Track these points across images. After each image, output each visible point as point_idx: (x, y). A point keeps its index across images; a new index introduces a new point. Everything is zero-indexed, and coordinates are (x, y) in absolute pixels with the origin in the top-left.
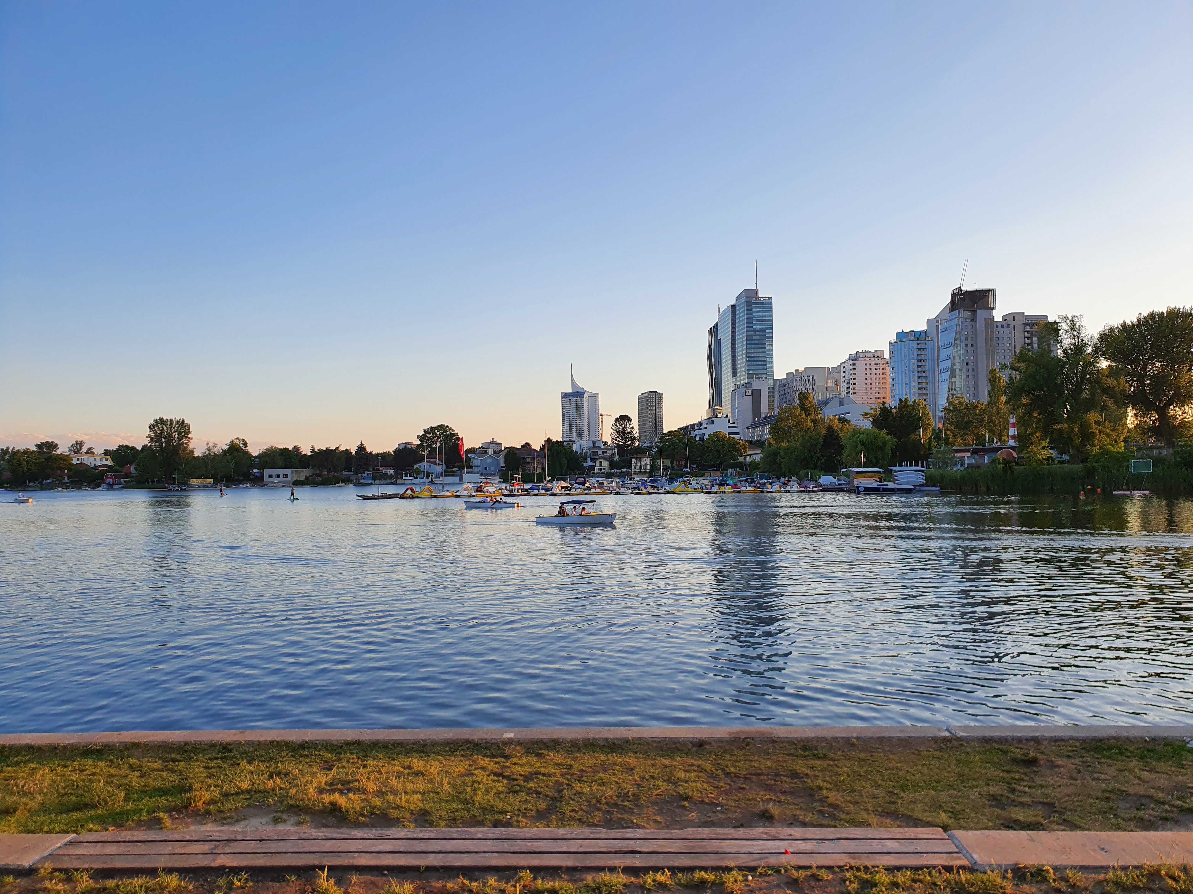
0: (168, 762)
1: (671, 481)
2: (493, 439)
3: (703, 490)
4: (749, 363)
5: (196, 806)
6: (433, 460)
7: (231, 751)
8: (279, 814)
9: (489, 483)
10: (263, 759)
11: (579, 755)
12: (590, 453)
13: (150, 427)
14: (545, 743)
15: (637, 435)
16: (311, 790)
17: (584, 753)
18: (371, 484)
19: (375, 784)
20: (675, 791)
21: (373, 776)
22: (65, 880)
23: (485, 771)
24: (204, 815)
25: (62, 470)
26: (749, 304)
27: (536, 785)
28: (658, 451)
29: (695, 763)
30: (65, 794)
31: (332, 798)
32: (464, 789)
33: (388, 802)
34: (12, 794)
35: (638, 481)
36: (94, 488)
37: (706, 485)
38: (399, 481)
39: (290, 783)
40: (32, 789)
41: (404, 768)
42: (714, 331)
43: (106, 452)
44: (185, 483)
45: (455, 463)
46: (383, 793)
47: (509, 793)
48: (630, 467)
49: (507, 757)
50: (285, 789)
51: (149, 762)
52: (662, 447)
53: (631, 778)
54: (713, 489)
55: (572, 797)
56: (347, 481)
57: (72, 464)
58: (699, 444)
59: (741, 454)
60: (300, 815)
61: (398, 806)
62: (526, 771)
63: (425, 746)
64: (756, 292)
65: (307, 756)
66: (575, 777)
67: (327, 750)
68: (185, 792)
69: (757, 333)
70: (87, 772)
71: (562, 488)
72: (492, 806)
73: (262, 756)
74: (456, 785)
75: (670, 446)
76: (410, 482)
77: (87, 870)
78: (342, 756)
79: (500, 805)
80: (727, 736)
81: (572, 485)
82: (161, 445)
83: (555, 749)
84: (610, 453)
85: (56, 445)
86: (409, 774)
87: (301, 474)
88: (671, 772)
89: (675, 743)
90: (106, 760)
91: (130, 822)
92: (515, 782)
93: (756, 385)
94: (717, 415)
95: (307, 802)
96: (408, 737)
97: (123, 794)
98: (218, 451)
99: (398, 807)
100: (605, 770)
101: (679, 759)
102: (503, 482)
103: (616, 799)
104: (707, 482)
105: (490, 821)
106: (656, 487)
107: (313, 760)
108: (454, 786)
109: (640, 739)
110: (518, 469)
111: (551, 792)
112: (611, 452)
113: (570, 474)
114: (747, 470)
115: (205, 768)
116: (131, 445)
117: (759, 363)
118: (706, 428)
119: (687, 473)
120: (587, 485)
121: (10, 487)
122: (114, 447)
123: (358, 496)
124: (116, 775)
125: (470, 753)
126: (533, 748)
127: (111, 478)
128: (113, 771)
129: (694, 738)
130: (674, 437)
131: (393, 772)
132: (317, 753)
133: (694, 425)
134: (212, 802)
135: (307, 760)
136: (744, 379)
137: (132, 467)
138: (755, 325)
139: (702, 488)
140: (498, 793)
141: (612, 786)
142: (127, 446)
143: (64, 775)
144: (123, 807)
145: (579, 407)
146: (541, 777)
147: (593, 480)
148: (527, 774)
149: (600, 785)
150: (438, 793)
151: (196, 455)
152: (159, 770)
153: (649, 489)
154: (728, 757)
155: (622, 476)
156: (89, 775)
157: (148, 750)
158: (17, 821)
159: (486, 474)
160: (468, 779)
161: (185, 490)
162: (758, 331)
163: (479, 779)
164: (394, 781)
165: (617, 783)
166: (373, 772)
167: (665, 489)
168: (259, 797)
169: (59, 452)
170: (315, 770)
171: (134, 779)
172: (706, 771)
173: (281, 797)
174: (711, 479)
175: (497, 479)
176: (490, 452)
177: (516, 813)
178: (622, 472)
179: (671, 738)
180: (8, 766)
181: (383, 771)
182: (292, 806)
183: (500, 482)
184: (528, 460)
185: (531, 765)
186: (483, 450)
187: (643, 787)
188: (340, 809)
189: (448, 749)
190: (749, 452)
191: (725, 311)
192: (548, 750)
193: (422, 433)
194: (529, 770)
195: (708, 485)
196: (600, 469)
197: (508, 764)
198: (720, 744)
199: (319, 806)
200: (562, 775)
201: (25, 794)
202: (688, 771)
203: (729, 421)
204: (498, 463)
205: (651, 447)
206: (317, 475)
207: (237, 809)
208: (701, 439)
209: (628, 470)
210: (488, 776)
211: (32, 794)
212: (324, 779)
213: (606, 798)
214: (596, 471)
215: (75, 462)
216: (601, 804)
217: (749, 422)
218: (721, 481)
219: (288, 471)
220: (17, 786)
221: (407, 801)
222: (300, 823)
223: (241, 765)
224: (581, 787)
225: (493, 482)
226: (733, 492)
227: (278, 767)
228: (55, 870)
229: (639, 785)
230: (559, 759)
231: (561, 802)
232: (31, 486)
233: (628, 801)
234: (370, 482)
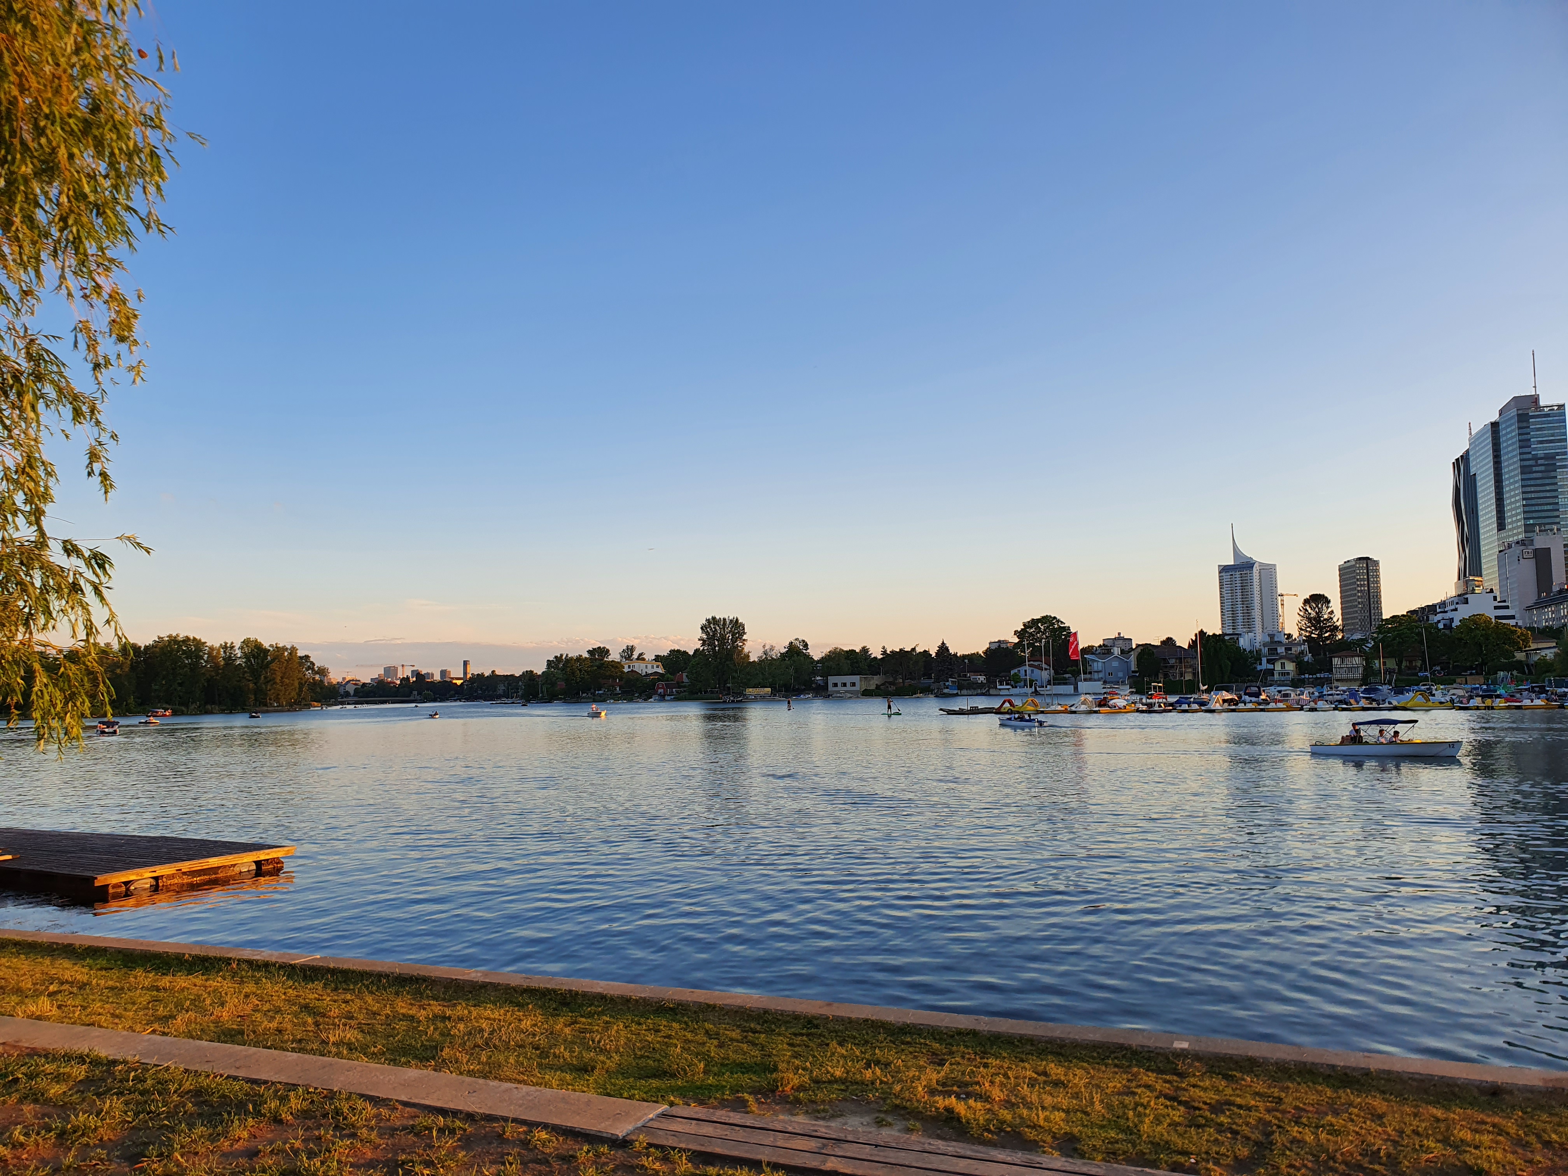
0: (747, 1031)
1: (1399, 691)
2: (1119, 634)
3: (1452, 705)
4: (1527, 509)
5: (783, 1091)
6: (1036, 663)
7: (817, 1027)
8: (882, 1115)
9: (1117, 694)
10: (857, 1042)
11: (1290, 1085)
12: (1265, 650)
13: (702, 628)
14: (1237, 1063)
15: (1339, 623)
16: (920, 1089)
17: (1299, 1084)
18: (957, 695)
19: (1001, 1090)
20: (1458, 1159)
21: (997, 1080)
22: (662, 1160)
23: (1151, 1091)
24: (792, 1104)
25: (614, 679)
26: (1523, 418)
27: (1229, 1120)
28: (1376, 648)
29: (1489, 1120)
30: (642, 1057)
31: (947, 1102)
32: (1124, 1113)
33: (1021, 1117)
34: (589, 1049)
35: (1344, 691)
36: (645, 700)
37: (1459, 697)
38: (992, 692)
39: (892, 1077)
40: (608, 1046)
41: (1039, 1075)
42: (1462, 464)
43: (658, 658)
44: (741, 694)
45: (1068, 667)
46: (1013, 1105)
47: (1190, 1127)
48: (1330, 671)
49: (1182, 1075)
50: (886, 1083)
51: (726, 1029)
52: (1382, 640)
53: (1380, 1129)
54: (1472, 703)
55: (1288, 1145)
56: (926, 691)
57: (623, 672)
58: (1445, 635)
59: (1520, 649)
60: (909, 1120)
61: (1035, 1125)
62: (1211, 1098)
63: (1062, 1046)
64: (1535, 399)
65: (908, 1043)
66: (1289, 1116)
67: (935, 1039)
68: (771, 1072)
69: (1540, 462)
70: (662, 1034)
71: (1224, 701)
72: (1167, 1142)
73: (855, 1038)
74: (1112, 1106)
75: (1394, 639)
76: (1006, 692)
77: (684, 1151)
78: (954, 1048)
79: (1179, 1142)
80: (1541, 1084)
81: (1240, 697)
82: (714, 649)
83: (1252, 1072)
84: (1295, 650)
85: (608, 651)
86: (1045, 1082)
87: (871, 683)
88: (1448, 1129)
89: (1448, 1085)
90: (680, 1022)
91: (712, 1100)
92: (1197, 1112)
93: (1540, 541)
94: (1473, 590)
95: (916, 1104)
96: (1039, 1032)
97: (702, 1065)
98: (775, 654)
99: (1034, 1127)
100: (1336, 1113)
101: (1458, 1110)
102: (1137, 693)
103: (1359, 1158)
104: (1461, 692)
105: (1166, 1162)
106: (1374, 700)
107: (918, 1050)
108: (1109, 1107)
109: (1389, 1072)
110: (1157, 675)
111: (1253, 1133)
112: (1299, 649)
113: (1237, 681)
114: (1530, 673)
115: (789, 1044)
116: (682, 649)
117: (1546, 508)
118: (1456, 610)
119: (1426, 679)
120: (1263, 697)
121: (564, 698)
122: (665, 653)
123: (941, 710)
124: (692, 1041)
125: (1127, 1064)
126: (1219, 1067)
127: (662, 688)
128: (689, 1036)
129: (1482, 1081)
130: (1401, 624)
131: (1025, 1077)
132: (922, 1041)
133: (1434, 606)
134: (801, 1088)
135: (911, 1049)
136: (1519, 534)
137: (685, 675)
138: (1535, 449)
139: (1452, 701)
140: (1174, 1125)
141: (1351, 1138)
142: (678, 651)
143: (639, 1034)
144: (703, 1081)
145: (1245, 586)
146: (1235, 1109)
147: (1273, 690)
148: (1213, 1102)
149: (1331, 1134)
150: (1087, 1114)
151: (751, 660)
152: (738, 1041)
153: (1363, 703)
154: (1545, 1117)
155: (1319, 683)
156: (665, 1037)
157: (724, 1015)
158: (596, 1081)
159: (1112, 682)
160: (1127, 1100)
161: (741, 701)
162: (1541, 458)
163: (1145, 1101)
164: (1025, 1090)
165: (1357, 1133)
166: (998, 1074)
167: (1390, 703)
168: (857, 1089)
169: (610, 658)
170: (922, 1063)
171: (712, 1046)
172: (1508, 1134)
173: (882, 1093)
174: (1468, 687)
175: (1126, 690)
176: (1116, 651)
177: (1204, 1156)
178: (1317, 678)
179: (1443, 1077)
180: (582, 1016)
181: (1010, 1073)
182: (897, 1106)
183: (1132, 693)
184: (1172, 661)
185: (1218, 1090)
186: (1105, 649)
187: (1403, 1146)
188: (959, 1119)
189: (1095, 1054)
190: (1533, 646)
191: (1481, 433)
192: (1241, 1072)
193: (1020, 627)
194: (1217, 1097)
195: (1463, 697)
196: (1283, 674)
197: (1184, 1085)
198: (1530, 1095)
199: (931, 1111)
200: (1268, 1111)
201: (602, 1051)
202: (1476, 1131)
203: (1495, 598)
204: (1128, 667)
205: (1363, 641)
206: (891, 683)
207: (831, 1101)
208: (1448, 626)
209: (1326, 675)
210: (1157, 1098)
211: (609, 1052)
212: (935, 1076)
213: (1342, 1154)
214: (1276, 677)
215: (626, 670)
216: (1335, 1162)
217: (1532, 599)
218: (1484, 691)
219: (856, 678)
220: (593, 1041)
221: (1047, 1119)
222: (909, 1130)
223: (831, 1045)
224: (1300, 1133)
225: (1122, 693)
226: (1508, 708)
227: (875, 1054)
228: (650, 1145)
229: (1393, 1141)
230: (1260, 1087)
231: (1272, 1151)
232: (584, 698)
233: (1380, 1164)
234: (955, 692)
